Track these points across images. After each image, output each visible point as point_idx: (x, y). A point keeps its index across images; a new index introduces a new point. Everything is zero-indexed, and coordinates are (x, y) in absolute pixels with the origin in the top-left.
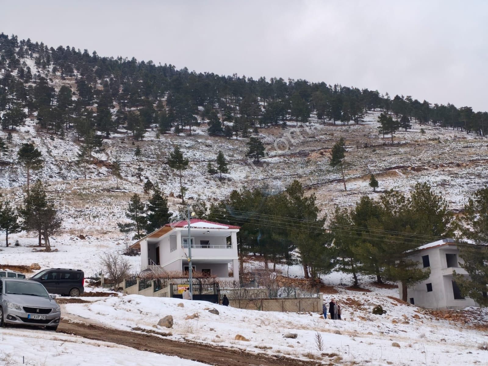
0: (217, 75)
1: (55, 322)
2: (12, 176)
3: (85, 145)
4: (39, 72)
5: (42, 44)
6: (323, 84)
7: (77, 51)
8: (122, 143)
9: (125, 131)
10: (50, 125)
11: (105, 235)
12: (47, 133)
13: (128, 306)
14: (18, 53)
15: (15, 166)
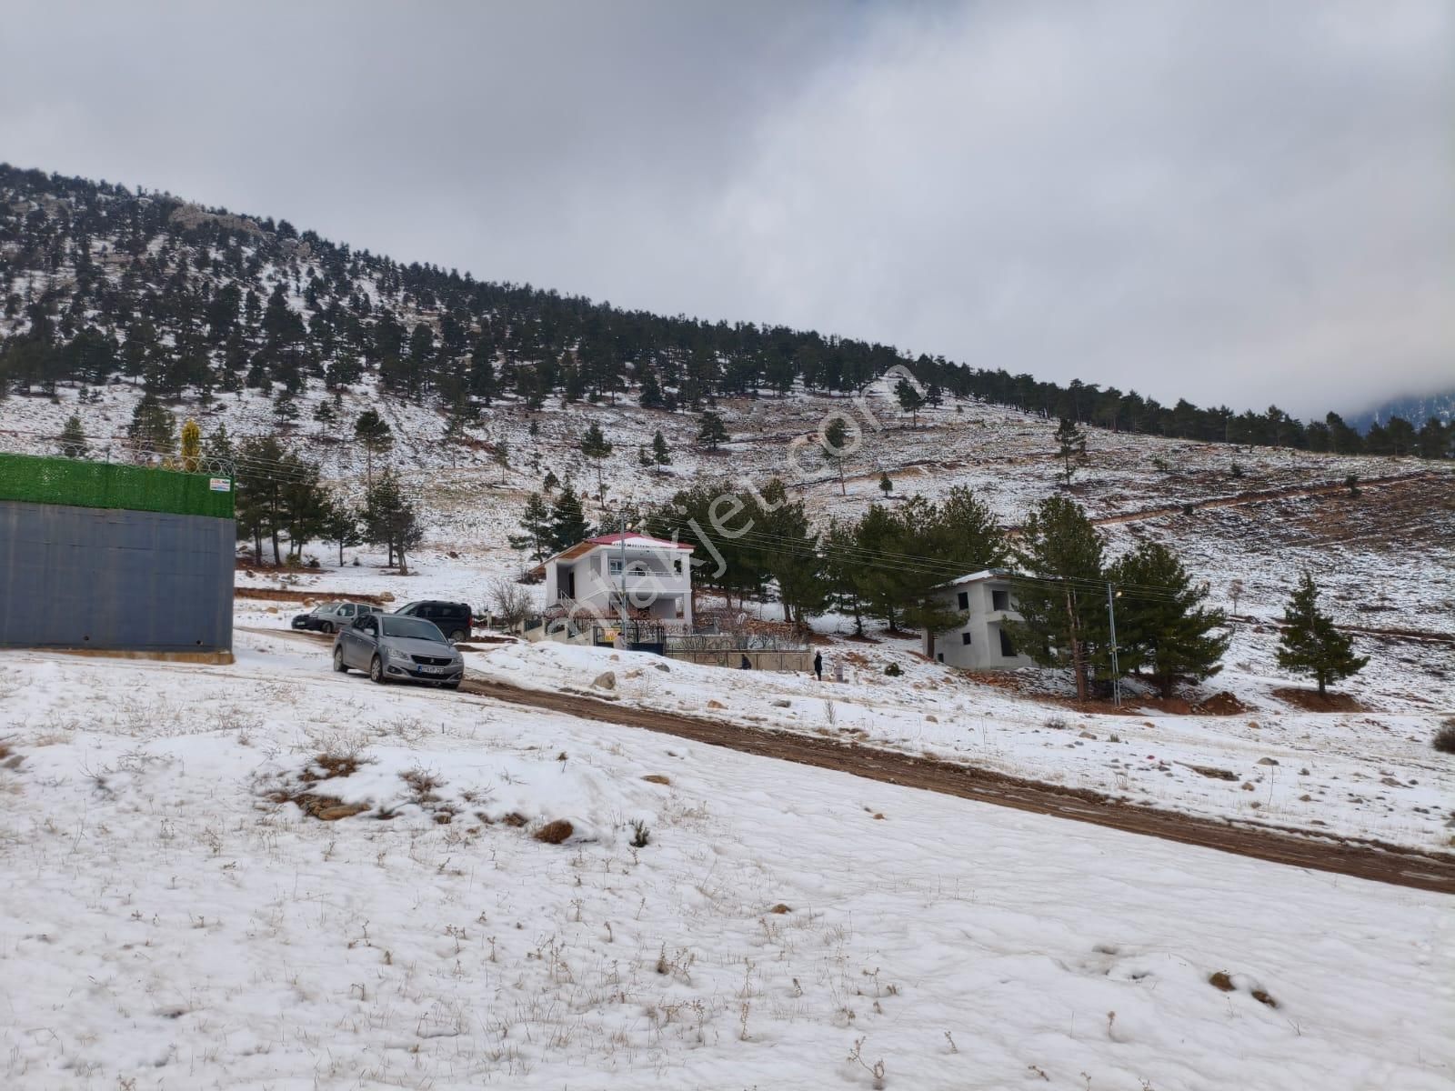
0: (654, 316)
1: (456, 677)
2: (342, 460)
3: (453, 416)
4: (382, 301)
5: (387, 259)
6: (814, 334)
7: (440, 270)
8: (510, 414)
9: (514, 396)
10: (400, 384)
11: (489, 553)
12: (396, 396)
13: (540, 657)
14: (350, 272)
15: (347, 446)
